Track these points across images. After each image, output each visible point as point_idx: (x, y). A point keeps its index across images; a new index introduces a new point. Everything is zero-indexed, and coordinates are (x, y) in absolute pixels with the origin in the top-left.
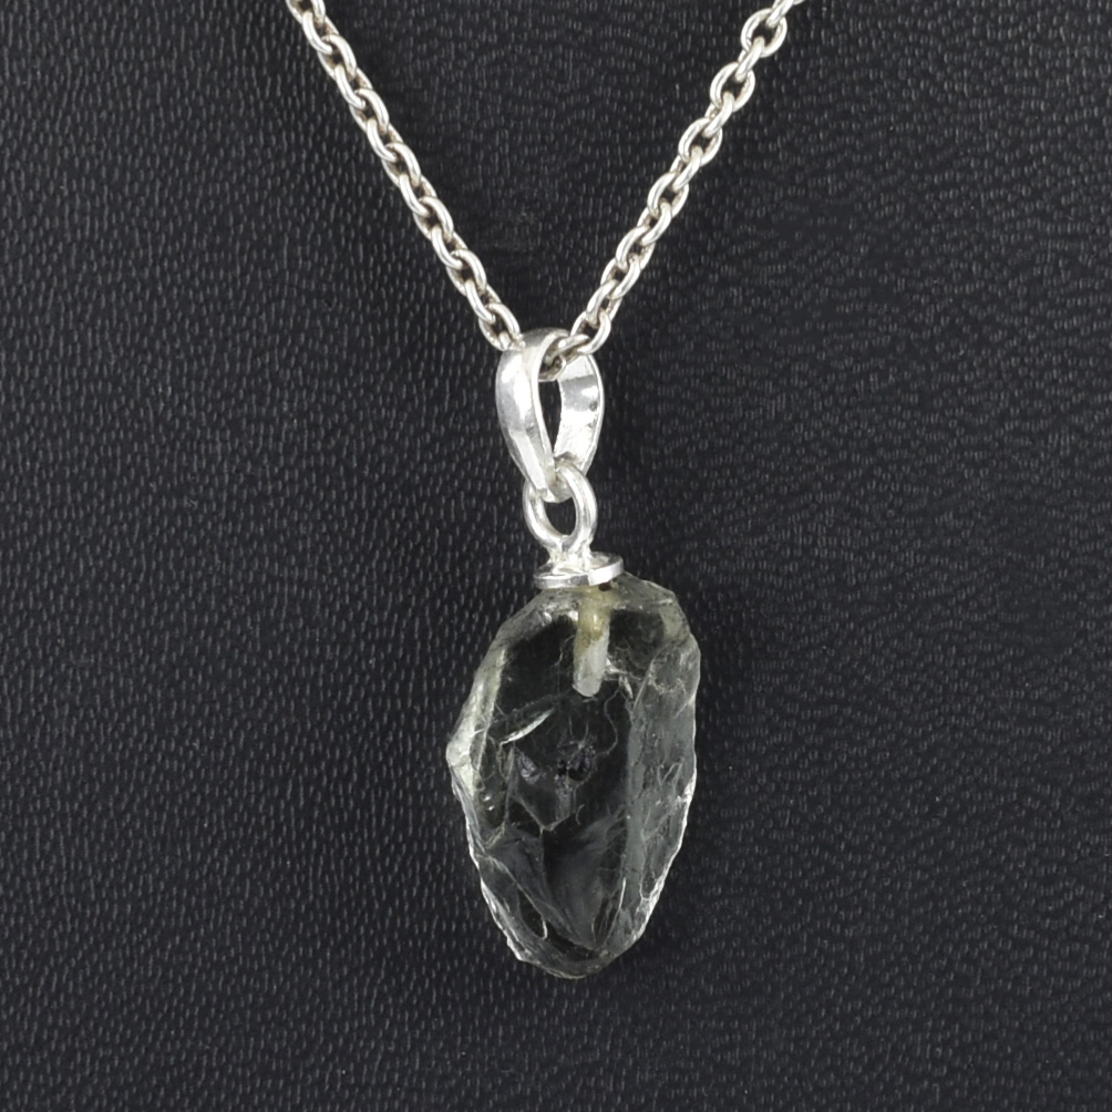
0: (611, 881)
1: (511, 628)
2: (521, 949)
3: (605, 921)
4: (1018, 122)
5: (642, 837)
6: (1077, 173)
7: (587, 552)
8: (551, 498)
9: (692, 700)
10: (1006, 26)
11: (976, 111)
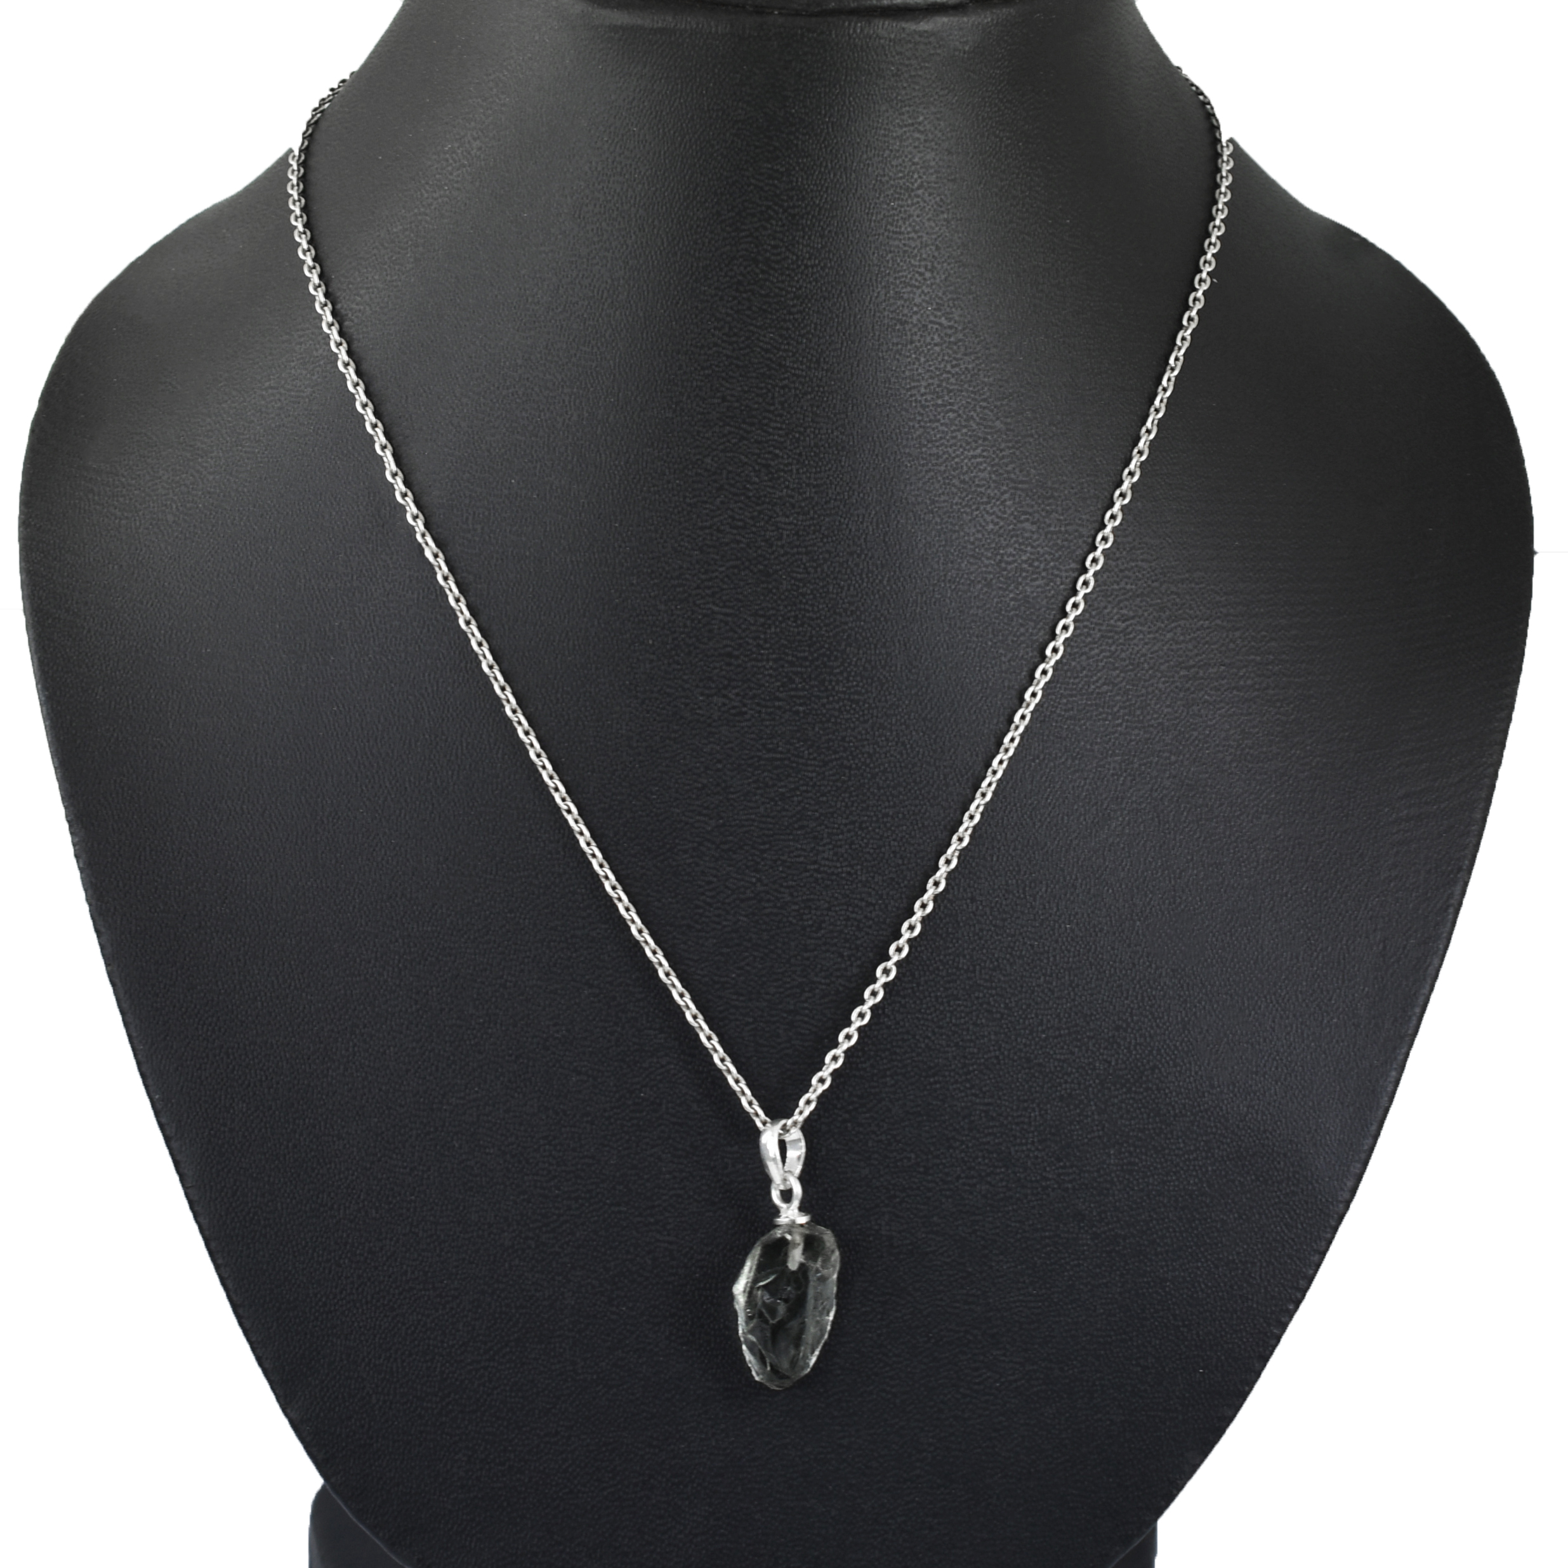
0: (797, 1346)
1: (764, 1238)
2: (758, 1374)
3: (794, 1363)
4: (965, 1057)
5: (812, 1330)
6: (989, 1078)
7: (796, 1211)
8: (782, 1187)
9: (835, 1276)
10: (961, 1018)
11: (948, 1052)
